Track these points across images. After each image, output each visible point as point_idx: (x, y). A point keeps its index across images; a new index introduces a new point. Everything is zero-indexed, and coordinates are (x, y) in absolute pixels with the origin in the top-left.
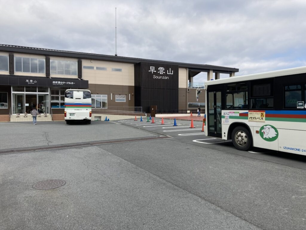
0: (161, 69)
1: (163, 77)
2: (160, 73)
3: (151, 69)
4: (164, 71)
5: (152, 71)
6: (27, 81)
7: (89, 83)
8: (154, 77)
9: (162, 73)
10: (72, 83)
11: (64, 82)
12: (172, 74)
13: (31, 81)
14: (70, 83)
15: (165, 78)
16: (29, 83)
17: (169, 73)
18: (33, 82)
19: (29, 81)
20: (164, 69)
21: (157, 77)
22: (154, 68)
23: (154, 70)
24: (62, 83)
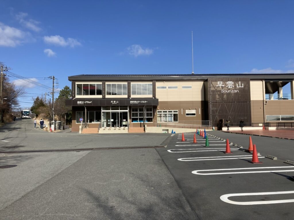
0: (230, 83)
1: (232, 91)
2: (229, 87)
3: (218, 84)
4: (233, 85)
5: (220, 86)
6: (112, 102)
7: (159, 100)
8: (223, 92)
9: (230, 87)
10: (145, 101)
11: (139, 102)
12: (243, 87)
13: (115, 102)
14: (143, 102)
15: (235, 91)
16: (113, 103)
17: (239, 86)
18: (116, 103)
19: (113, 102)
20: (233, 83)
21: (225, 91)
22: (222, 83)
23: (222, 84)
24: (137, 102)
